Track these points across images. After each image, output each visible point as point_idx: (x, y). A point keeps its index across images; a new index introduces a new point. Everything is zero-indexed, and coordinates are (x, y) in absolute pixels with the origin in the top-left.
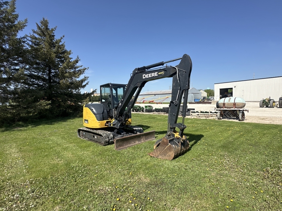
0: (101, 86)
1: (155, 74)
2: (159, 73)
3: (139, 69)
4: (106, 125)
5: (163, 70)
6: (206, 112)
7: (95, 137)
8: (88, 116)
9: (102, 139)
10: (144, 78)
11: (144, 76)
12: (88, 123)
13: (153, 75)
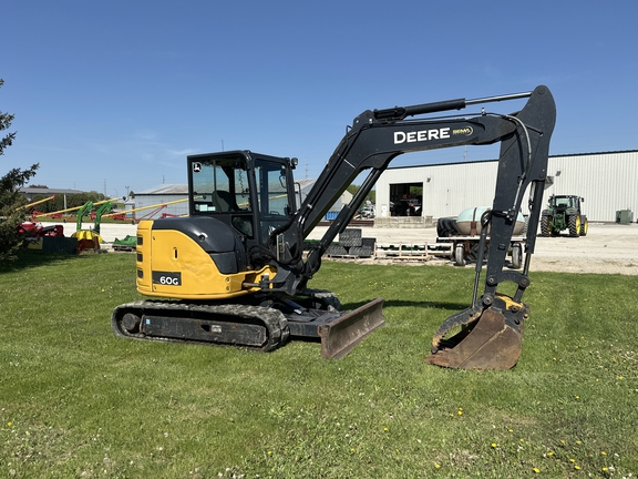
0: (191, 160)
1: (443, 133)
2: (455, 132)
3: (377, 114)
4: (243, 288)
5: (473, 122)
6: (416, 248)
7: (216, 328)
8: (181, 261)
9: (254, 330)
10: (396, 142)
11: (400, 137)
12: (180, 284)
13: (432, 134)
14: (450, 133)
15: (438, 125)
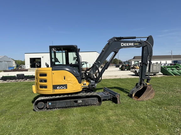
2: (135, 44)
5: (138, 42)
7: (80, 101)
8: (67, 80)
9: (94, 100)
10: (122, 46)
11: (122, 44)
12: (66, 88)
13: (130, 44)
14: (134, 44)
15: (131, 42)
